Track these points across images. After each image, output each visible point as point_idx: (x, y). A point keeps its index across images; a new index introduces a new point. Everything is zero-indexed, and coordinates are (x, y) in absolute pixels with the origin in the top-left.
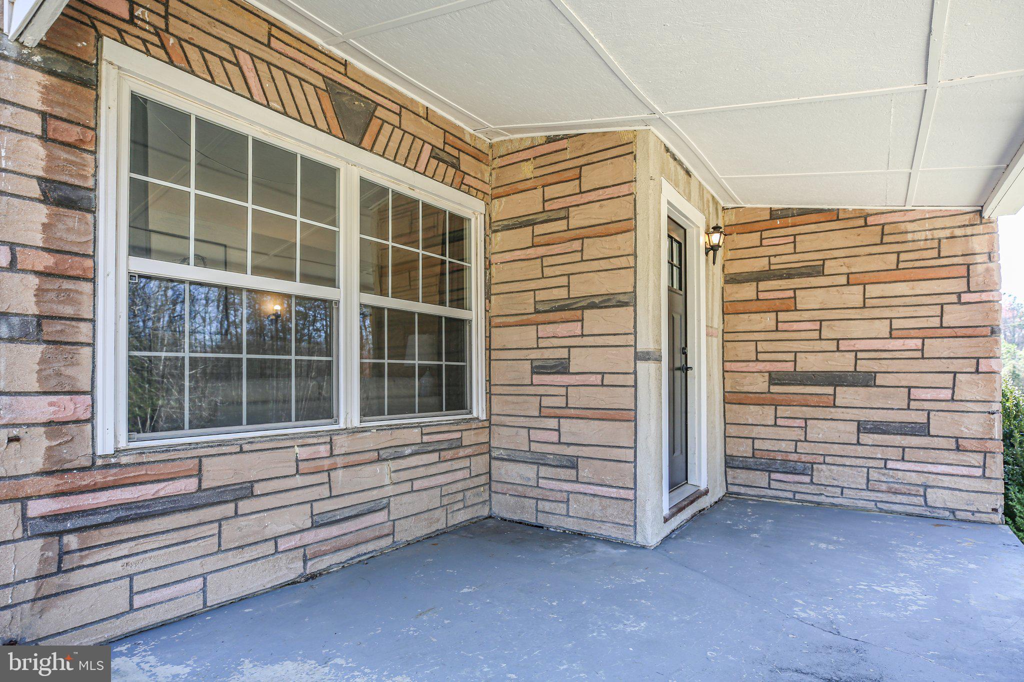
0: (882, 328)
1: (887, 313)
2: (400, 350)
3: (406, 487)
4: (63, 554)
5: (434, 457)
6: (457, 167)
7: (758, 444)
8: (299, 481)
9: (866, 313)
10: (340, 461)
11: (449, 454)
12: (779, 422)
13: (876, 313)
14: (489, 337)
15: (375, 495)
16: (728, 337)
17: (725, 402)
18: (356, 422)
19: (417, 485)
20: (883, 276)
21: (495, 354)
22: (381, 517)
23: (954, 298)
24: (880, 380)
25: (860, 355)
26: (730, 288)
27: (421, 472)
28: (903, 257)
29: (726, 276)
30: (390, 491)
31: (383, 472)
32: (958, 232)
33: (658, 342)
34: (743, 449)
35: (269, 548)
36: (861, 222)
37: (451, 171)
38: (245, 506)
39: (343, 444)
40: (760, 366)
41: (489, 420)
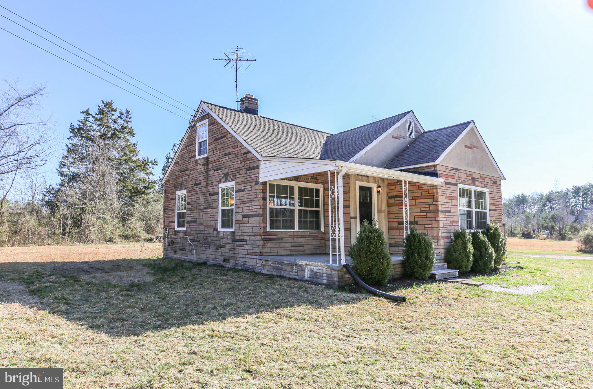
0: (419, 210)
1: (420, 207)
2: (306, 217)
3: (307, 243)
4: (264, 243)
5: (312, 238)
6: (316, 179)
7: (396, 240)
8: (289, 239)
9: (416, 207)
10: (295, 237)
11: (316, 238)
12: (400, 234)
13: (418, 207)
14: (324, 214)
15: (301, 243)
16: (389, 212)
17: (389, 229)
18: (298, 230)
19: (309, 243)
20: (419, 198)
21: (326, 218)
22: (302, 248)
23: (431, 203)
24: (419, 223)
25: (415, 217)
26: (389, 200)
27: (310, 241)
28: (423, 193)
29: (388, 196)
30: (304, 243)
31: (302, 240)
32: (432, 188)
33: (356, 214)
34: (393, 242)
35: (285, 249)
36: (414, 184)
37: (315, 180)
38: (282, 241)
39: (296, 234)
40: (396, 220)
41: (325, 232)
